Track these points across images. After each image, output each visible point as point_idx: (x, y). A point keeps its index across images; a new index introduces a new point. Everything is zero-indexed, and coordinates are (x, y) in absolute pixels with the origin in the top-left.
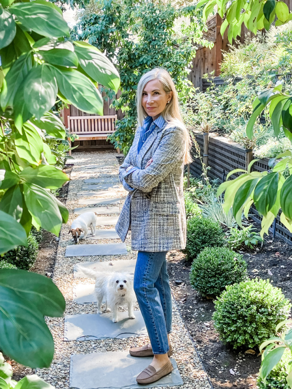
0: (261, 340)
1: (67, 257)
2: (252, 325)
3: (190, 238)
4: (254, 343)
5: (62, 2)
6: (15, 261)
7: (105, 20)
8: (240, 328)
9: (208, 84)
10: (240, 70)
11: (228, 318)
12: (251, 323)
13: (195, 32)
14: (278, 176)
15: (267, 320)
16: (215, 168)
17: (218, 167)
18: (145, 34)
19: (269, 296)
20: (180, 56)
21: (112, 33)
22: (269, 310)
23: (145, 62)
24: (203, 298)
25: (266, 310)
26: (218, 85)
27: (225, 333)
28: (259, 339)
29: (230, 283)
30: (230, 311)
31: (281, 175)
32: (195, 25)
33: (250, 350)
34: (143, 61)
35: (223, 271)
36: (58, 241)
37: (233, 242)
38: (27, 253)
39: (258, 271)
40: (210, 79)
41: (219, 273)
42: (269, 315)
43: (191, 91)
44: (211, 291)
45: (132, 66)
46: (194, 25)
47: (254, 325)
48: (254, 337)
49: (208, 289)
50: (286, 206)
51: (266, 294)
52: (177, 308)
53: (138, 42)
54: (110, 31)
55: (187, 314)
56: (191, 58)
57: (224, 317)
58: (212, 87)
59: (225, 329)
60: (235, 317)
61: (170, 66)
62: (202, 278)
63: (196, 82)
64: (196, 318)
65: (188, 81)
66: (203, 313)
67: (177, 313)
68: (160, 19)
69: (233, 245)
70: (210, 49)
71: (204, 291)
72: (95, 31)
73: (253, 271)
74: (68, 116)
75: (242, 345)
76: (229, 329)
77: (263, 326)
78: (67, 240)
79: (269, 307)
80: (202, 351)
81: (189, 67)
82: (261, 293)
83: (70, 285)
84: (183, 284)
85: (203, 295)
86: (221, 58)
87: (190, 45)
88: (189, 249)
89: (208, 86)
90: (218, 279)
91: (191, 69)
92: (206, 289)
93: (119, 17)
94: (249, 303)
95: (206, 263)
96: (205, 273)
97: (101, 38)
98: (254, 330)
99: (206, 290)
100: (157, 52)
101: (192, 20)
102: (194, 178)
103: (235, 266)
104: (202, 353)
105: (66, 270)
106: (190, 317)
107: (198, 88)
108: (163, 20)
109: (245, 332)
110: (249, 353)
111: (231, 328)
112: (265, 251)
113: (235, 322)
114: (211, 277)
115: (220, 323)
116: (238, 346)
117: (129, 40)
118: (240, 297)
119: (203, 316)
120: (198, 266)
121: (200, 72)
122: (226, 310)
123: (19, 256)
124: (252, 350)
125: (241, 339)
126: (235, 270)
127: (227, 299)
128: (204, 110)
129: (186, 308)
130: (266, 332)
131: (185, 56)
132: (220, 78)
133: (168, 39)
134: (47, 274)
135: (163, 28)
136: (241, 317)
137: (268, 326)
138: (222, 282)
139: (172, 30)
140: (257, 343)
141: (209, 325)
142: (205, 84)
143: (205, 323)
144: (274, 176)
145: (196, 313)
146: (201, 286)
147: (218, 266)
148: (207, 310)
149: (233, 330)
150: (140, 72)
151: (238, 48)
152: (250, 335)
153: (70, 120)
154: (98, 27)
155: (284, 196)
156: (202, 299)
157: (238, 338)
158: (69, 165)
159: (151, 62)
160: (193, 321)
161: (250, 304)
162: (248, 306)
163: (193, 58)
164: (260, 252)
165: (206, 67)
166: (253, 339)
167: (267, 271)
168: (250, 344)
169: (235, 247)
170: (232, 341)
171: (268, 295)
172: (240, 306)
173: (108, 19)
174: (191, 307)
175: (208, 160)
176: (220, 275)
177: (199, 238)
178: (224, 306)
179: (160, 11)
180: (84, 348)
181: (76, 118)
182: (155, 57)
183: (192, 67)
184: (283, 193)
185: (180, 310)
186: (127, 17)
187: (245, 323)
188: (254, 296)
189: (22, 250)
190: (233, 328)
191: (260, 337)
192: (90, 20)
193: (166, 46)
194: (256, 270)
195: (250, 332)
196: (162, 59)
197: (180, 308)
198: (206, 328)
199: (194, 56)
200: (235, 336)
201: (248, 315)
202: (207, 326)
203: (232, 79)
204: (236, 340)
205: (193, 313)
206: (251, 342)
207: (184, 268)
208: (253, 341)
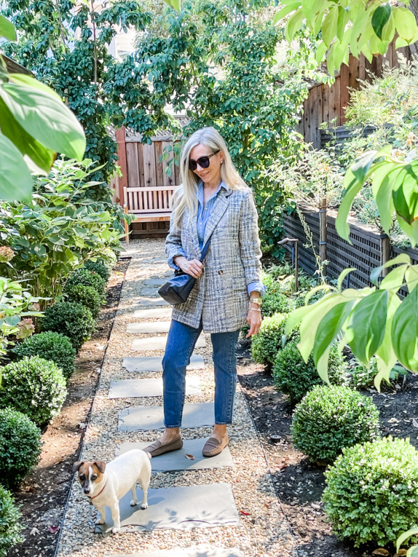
0: (397, 534)
1: (111, 399)
2: (383, 511)
3: (293, 370)
4: (386, 538)
5: (110, 22)
6: (31, 407)
7: (173, 46)
8: (363, 515)
9: (328, 137)
10: (373, 117)
11: (346, 499)
12: (381, 507)
13: (307, 62)
14: (388, 297)
15: (406, 502)
16: (336, 262)
17: (341, 260)
18: (234, 67)
19: (408, 466)
20: (284, 97)
21: (184, 64)
22: (410, 487)
23: (232, 106)
24: (311, 464)
25: (404, 487)
26: (343, 138)
27: (341, 523)
28: (394, 532)
29: (352, 441)
30: (349, 488)
31: (392, 293)
32: (307, 51)
33: (380, 549)
34: (229, 106)
35: (341, 424)
36: (100, 374)
37: (360, 375)
38: (49, 394)
39: (398, 422)
40: (330, 130)
41: (334, 427)
42: (410, 494)
43: (302, 147)
44: (323, 452)
45: (214, 113)
46: (305, 51)
47: (386, 510)
48: (385, 530)
49: (319, 451)
50: (402, 346)
51: (404, 462)
52: (270, 480)
53: (224, 77)
54: (180, 62)
55: (286, 489)
56: (300, 99)
57: (339, 497)
58: (333, 142)
59: (340, 516)
60: (356, 497)
61: (270, 113)
62: (309, 434)
63: (311, 135)
64: (299, 496)
65: (297, 133)
66: (311, 489)
67: (270, 488)
68: (255, 44)
69: (360, 380)
70: (330, 86)
71: (312, 454)
72: (158, 63)
73: (390, 421)
74: (125, 188)
75: (368, 541)
76: (347, 516)
77: (400, 512)
78: (113, 372)
79: (409, 483)
80: (306, 550)
81: (298, 112)
82: (397, 460)
83: (111, 443)
84: (282, 441)
85: (311, 460)
86: (347, 98)
87: (300, 80)
88: (293, 387)
89: (328, 140)
90: (334, 436)
91: (301, 116)
92: (315, 450)
93: (194, 42)
94: (378, 476)
95: (314, 410)
96: (313, 427)
97: (168, 73)
98: (387, 519)
99: (316, 452)
100: (250, 92)
101: (302, 45)
102: (305, 277)
103: (359, 415)
104: (306, 553)
105: (108, 419)
106: (290, 495)
107: (310, 144)
108: (259, 45)
109: (372, 522)
110: (379, 553)
111: (350, 516)
112: (410, 389)
113: (356, 506)
114: (322, 433)
115: (333, 507)
116: (361, 543)
117: (210, 75)
118: (363, 466)
119: (311, 493)
120: (302, 416)
121: (317, 119)
122: (342, 487)
123: (36, 399)
124: (383, 549)
125: (365, 533)
126: (360, 422)
127: (344, 470)
128: (320, 176)
129: (284, 480)
130: (403, 522)
131: (292, 97)
132: (344, 128)
133: (268, 73)
134: (79, 425)
135: (260, 56)
136: (365, 498)
137: (408, 512)
138: (340, 440)
139: (272, 59)
140: (390, 539)
141: (318, 507)
142: (324, 138)
143: (312, 504)
144: (380, 297)
145: (299, 489)
146: (308, 447)
147: (333, 415)
148: (317, 483)
149: (352, 518)
150: (226, 121)
151: (372, 84)
152: (380, 526)
153: (128, 193)
154: (163, 57)
155: (397, 331)
156: (309, 466)
157: (361, 531)
158: (125, 258)
159: (241, 106)
160: (296, 500)
161: (380, 478)
162: (376, 481)
163: (305, 99)
164: (402, 390)
165: (326, 113)
166: (385, 533)
167: (412, 420)
168: (380, 540)
169: (364, 384)
170: (352, 535)
171: (407, 463)
172: (365, 481)
173: (176, 44)
174: (292, 478)
175: (327, 249)
176: (337, 429)
177: (307, 371)
178: (340, 480)
179: (255, 32)
180: (126, 544)
181: (135, 190)
182: (247, 100)
183: (303, 112)
184: (396, 325)
185: (275, 483)
186: (207, 41)
187: (372, 508)
188: (386, 466)
189: (40, 390)
190: (353, 515)
191: (395, 529)
192: (151, 47)
193: (264, 83)
194: (394, 419)
195: (379, 521)
196: (258, 102)
197: (276, 481)
198: (314, 512)
199: (306, 97)
200: (356, 527)
201: (377, 496)
202: (316, 510)
203: (361, 129)
204: (358, 535)
205: (295, 488)
206: (381, 538)
207: (284, 416)
208: (384, 536)
